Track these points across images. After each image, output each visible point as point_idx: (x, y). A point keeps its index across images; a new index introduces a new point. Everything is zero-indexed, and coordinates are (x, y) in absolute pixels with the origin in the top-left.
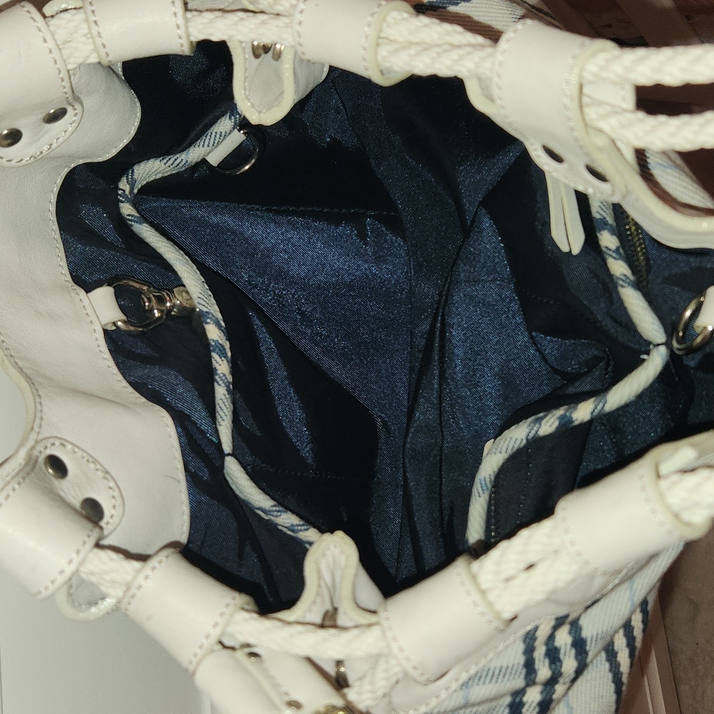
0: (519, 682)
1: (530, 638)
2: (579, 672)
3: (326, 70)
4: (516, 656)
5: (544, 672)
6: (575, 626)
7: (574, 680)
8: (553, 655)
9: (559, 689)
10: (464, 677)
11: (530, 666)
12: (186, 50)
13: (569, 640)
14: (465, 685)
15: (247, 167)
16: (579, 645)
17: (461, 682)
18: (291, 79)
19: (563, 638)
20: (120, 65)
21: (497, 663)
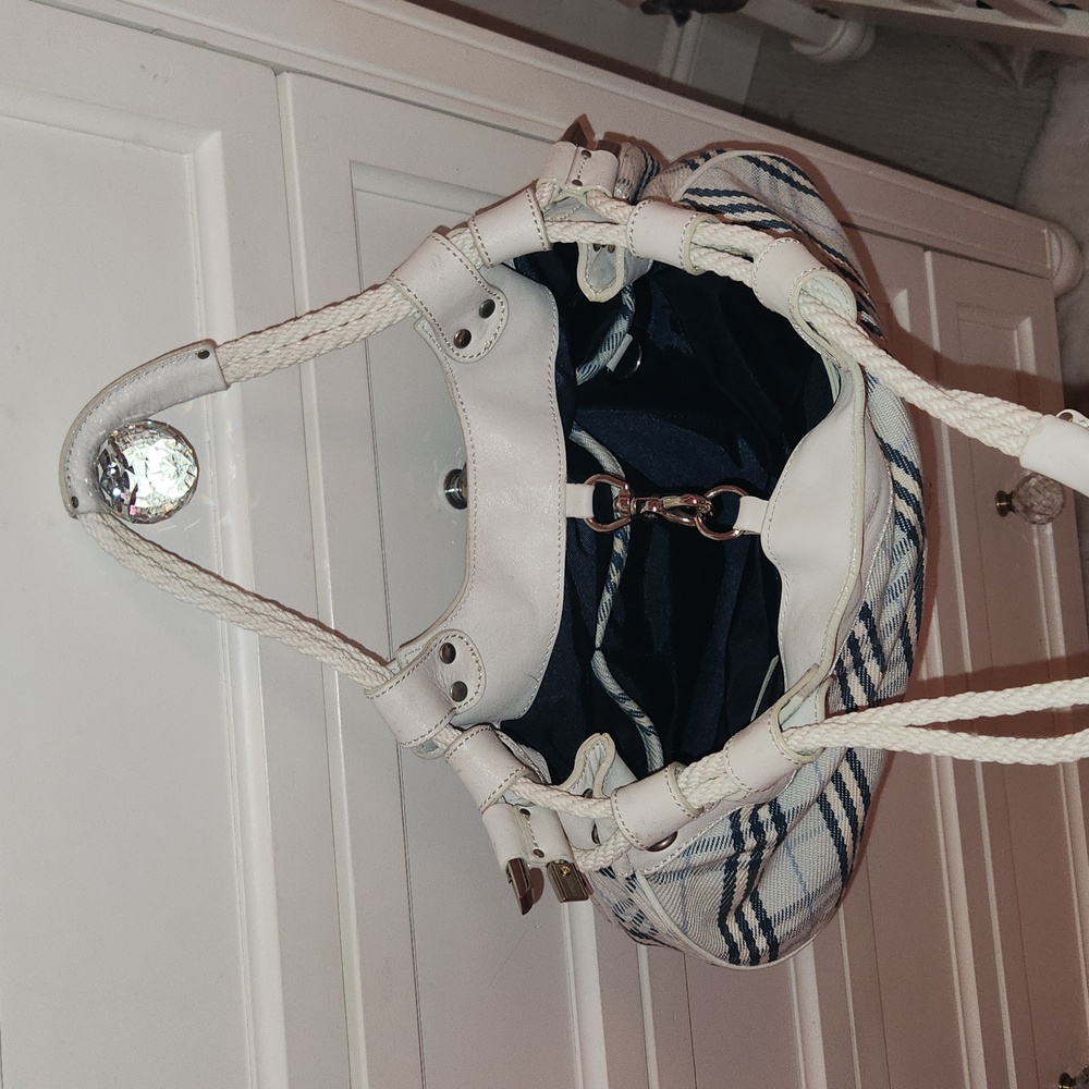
0: (731, 851)
1: (735, 818)
2: (780, 839)
3: (651, 261)
4: (725, 830)
5: (750, 842)
6: (774, 805)
7: (777, 845)
8: (757, 828)
9: (766, 853)
10: (685, 847)
11: (738, 838)
12: (547, 248)
13: (769, 816)
14: (686, 852)
15: (639, 363)
16: (779, 819)
17: (683, 850)
18: (623, 265)
19: (764, 814)
20: (512, 261)
21: (709, 836)
